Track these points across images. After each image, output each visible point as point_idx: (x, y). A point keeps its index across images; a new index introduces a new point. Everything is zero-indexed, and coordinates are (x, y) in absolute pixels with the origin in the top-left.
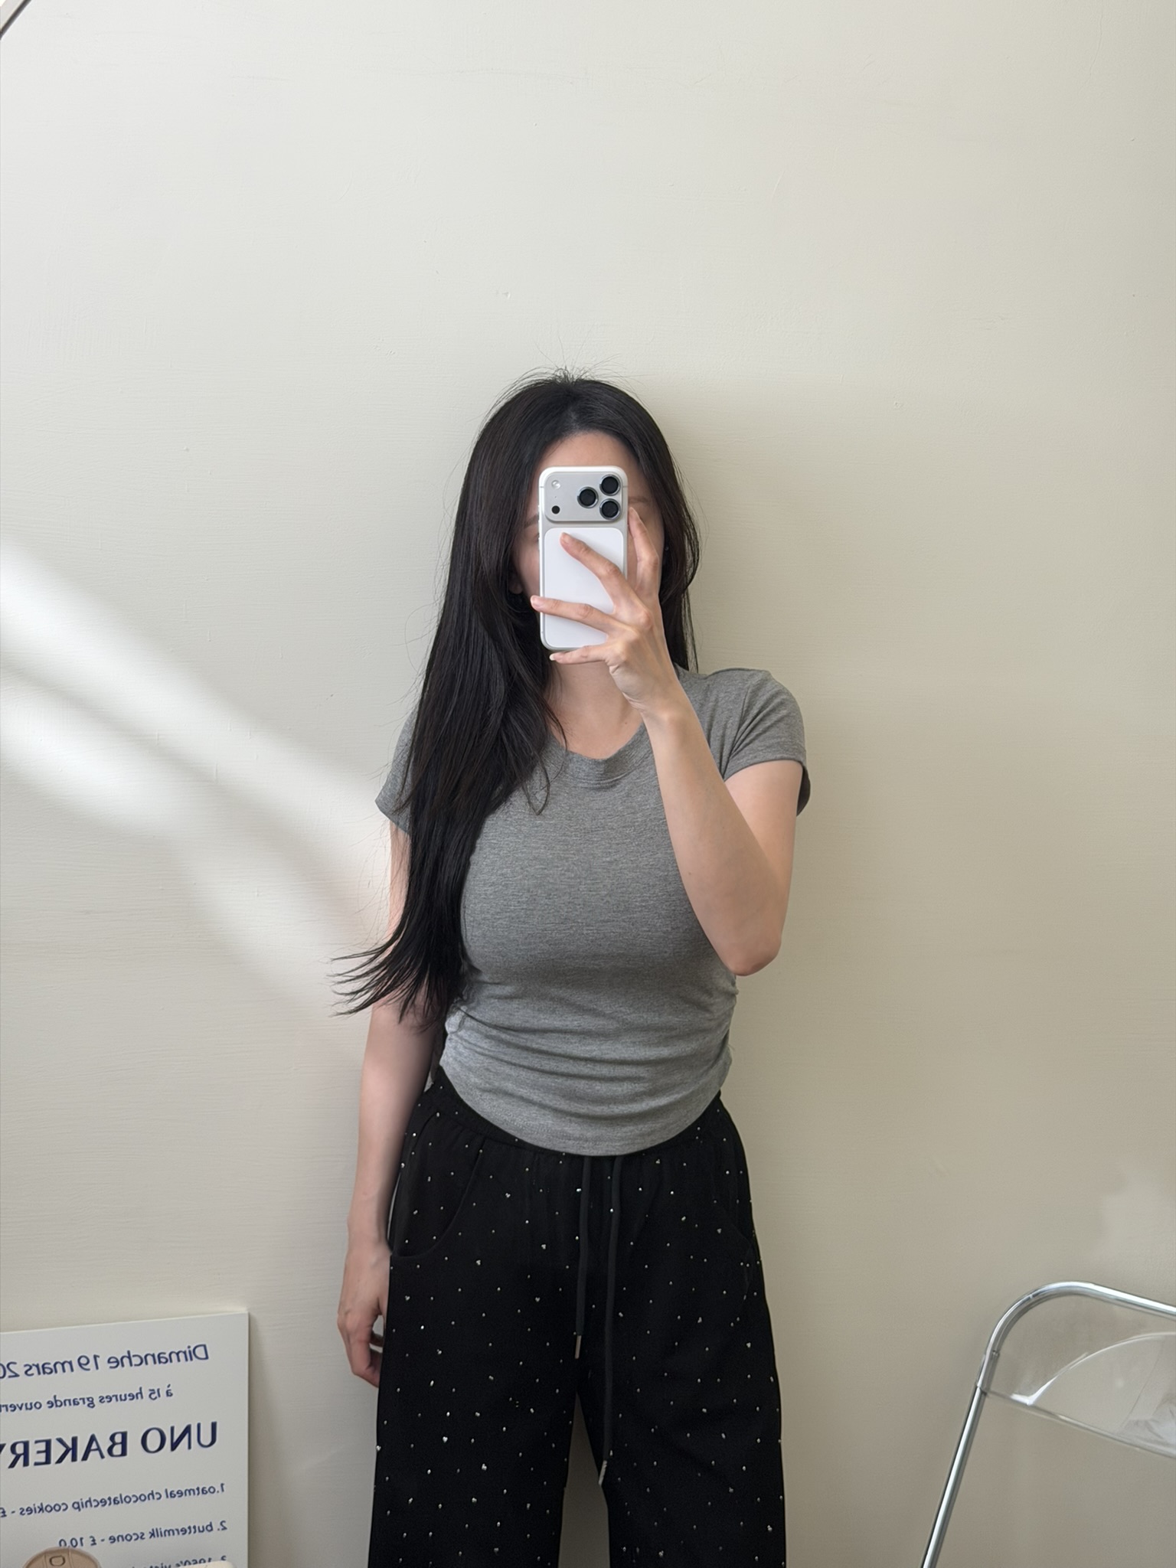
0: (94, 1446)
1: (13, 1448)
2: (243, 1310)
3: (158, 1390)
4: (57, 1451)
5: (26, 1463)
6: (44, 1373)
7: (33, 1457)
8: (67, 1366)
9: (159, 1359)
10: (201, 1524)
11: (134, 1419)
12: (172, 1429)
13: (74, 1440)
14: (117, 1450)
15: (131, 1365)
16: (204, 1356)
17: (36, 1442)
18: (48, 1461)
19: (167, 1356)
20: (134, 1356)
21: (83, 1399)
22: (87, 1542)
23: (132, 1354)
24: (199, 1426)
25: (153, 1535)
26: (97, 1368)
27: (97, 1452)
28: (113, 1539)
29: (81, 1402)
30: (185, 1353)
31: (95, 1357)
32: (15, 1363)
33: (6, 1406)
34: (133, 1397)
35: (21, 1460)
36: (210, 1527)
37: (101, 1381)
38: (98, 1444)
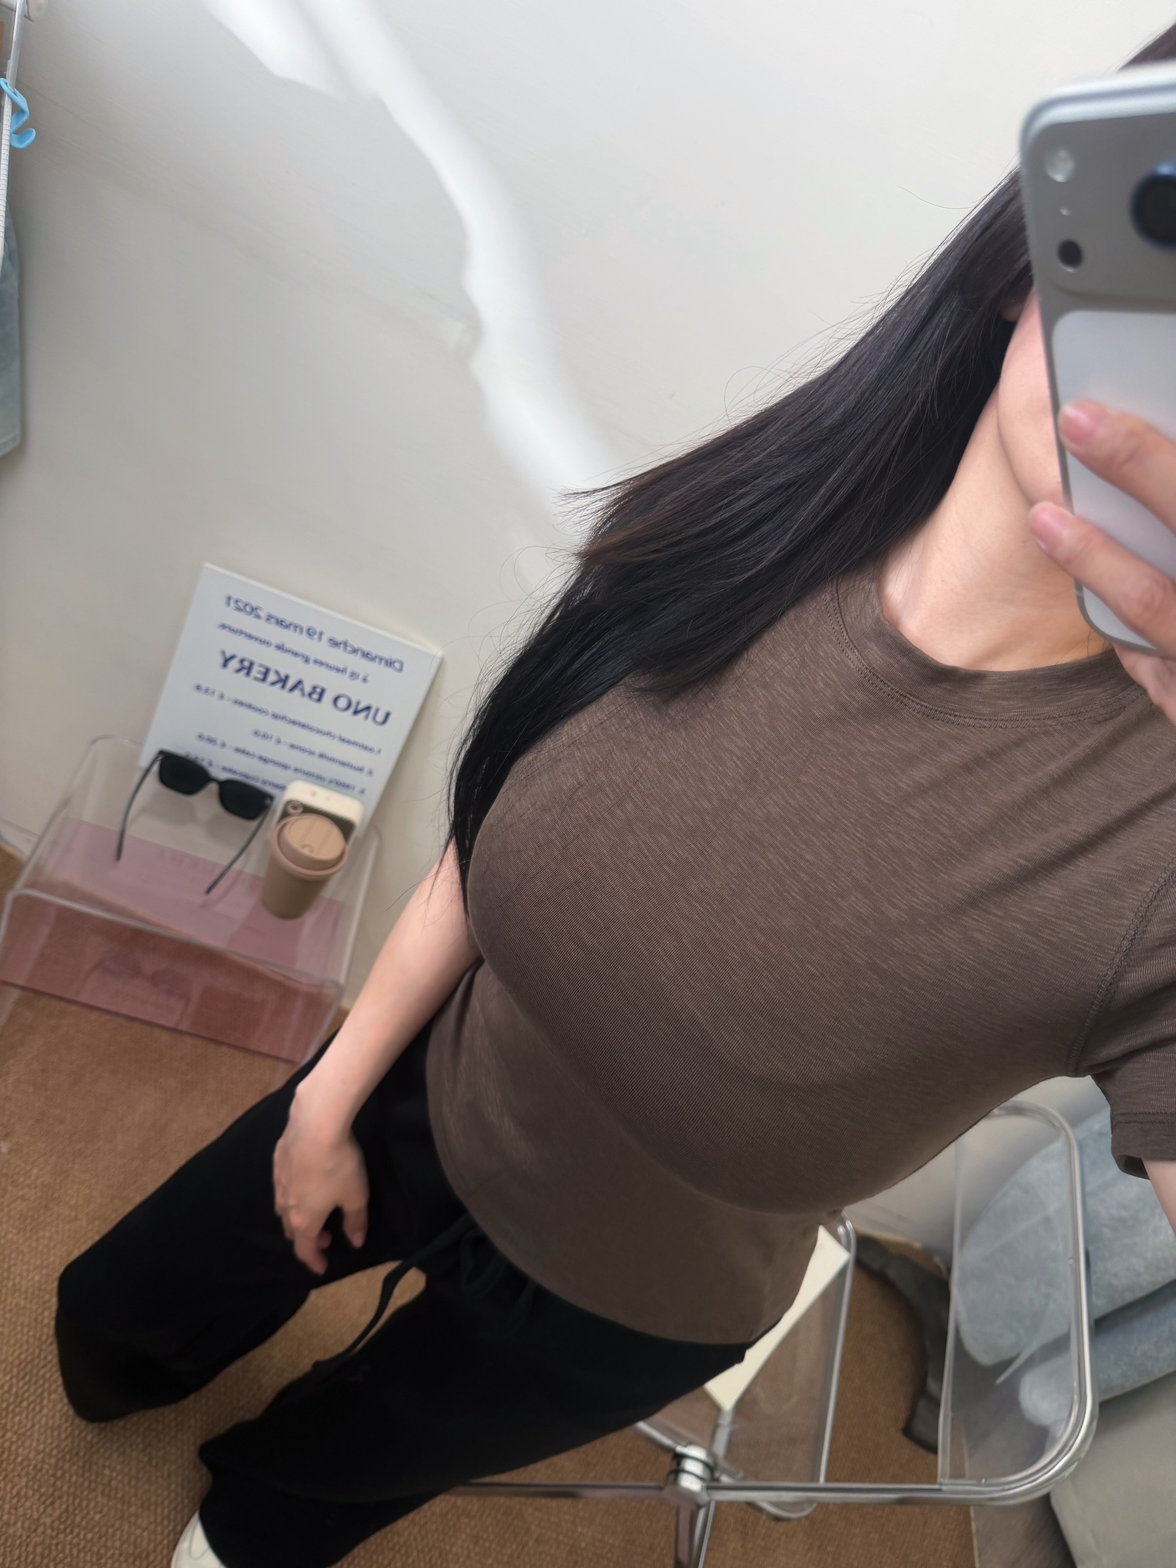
0: (300, 686)
2: (440, 654)
3: (358, 676)
4: (272, 677)
5: (248, 674)
6: (281, 624)
7: (255, 671)
8: (298, 629)
9: (366, 655)
10: (357, 764)
11: (334, 684)
12: (358, 703)
13: (287, 677)
14: (315, 696)
16: (399, 669)
18: (264, 680)
19: (374, 656)
20: (351, 646)
21: (303, 656)
22: (275, 739)
23: (348, 645)
25: (321, 756)
26: (320, 639)
27: (300, 691)
28: (293, 746)
29: (301, 657)
30: (386, 660)
31: (321, 634)
32: (261, 609)
33: (246, 634)
34: (338, 670)
35: (245, 671)
36: (361, 769)
37: (319, 649)
38: (303, 686)
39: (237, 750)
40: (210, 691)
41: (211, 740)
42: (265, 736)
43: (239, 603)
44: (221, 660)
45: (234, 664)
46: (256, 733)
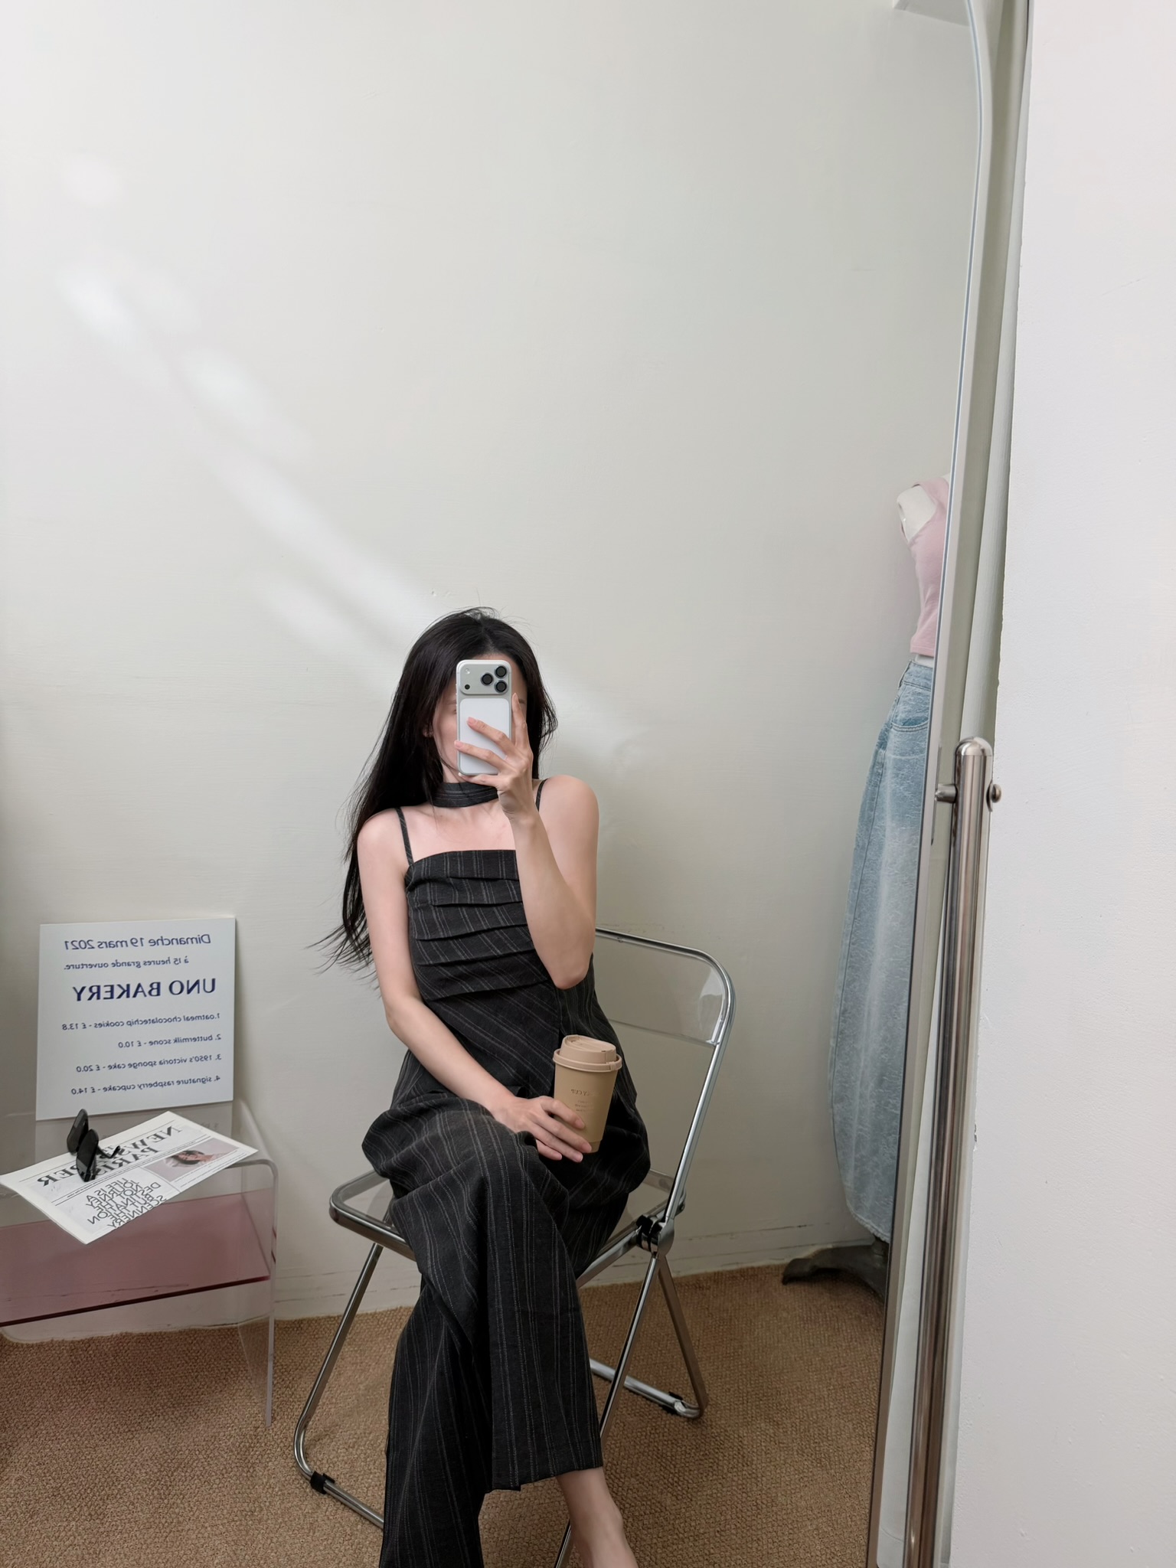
0: (140, 990)
1: (91, 989)
2: (232, 917)
3: (179, 959)
4: (117, 991)
5: (98, 998)
6: (111, 946)
7: (103, 995)
8: (124, 943)
9: (180, 941)
10: (204, 1034)
11: (164, 975)
12: (188, 982)
13: (128, 986)
14: (154, 992)
15: (163, 944)
16: (208, 941)
17: (105, 986)
18: (112, 997)
19: (185, 940)
20: (165, 939)
21: (134, 963)
22: (136, 1044)
24: (204, 980)
25: (176, 1041)
26: (142, 945)
27: (142, 993)
28: (151, 1043)
29: (133, 965)
30: (196, 939)
31: (141, 940)
32: (92, 941)
33: (86, 965)
34: (164, 962)
35: (95, 997)
36: (210, 1038)
37: (144, 953)
38: (143, 988)
39: (110, 1067)
40: (74, 1026)
41: (88, 1069)
42: (128, 1045)
43: (74, 943)
44: (76, 996)
45: (86, 994)
46: (120, 1045)
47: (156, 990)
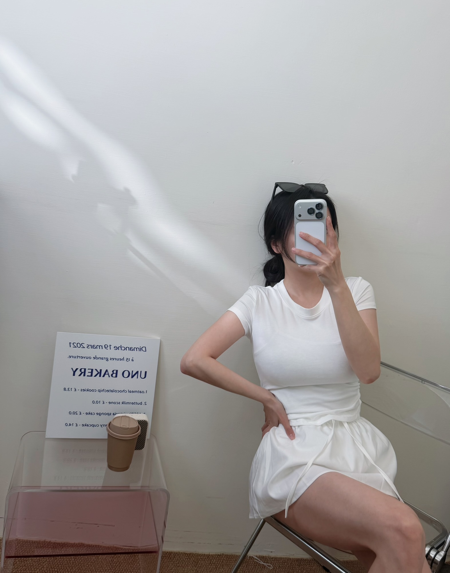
1: (81, 370)
2: (159, 338)
3: (129, 359)
4: (95, 373)
6: (93, 348)
7: (87, 374)
8: (101, 347)
9: (130, 349)
10: (139, 402)
11: (121, 366)
12: (132, 371)
13: (101, 370)
15: (121, 350)
16: (145, 351)
17: (88, 369)
18: (91, 376)
19: (133, 349)
22: (102, 402)
23: (122, 347)
24: (141, 372)
25: (123, 403)
26: (110, 349)
27: (108, 375)
28: (110, 403)
29: (104, 359)
30: (139, 348)
31: (110, 346)
32: (84, 343)
33: (80, 357)
34: (121, 360)
35: (83, 374)
36: (141, 403)
37: (111, 353)
38: (108, 373)
39: (87, 414)
40: (70, 389)
41: (75, 413)
42: (97, 402)
43: (74, 344)
44: (73, 373)
45: (78, 373)
46: (93, 402)
47: (115, 374)
